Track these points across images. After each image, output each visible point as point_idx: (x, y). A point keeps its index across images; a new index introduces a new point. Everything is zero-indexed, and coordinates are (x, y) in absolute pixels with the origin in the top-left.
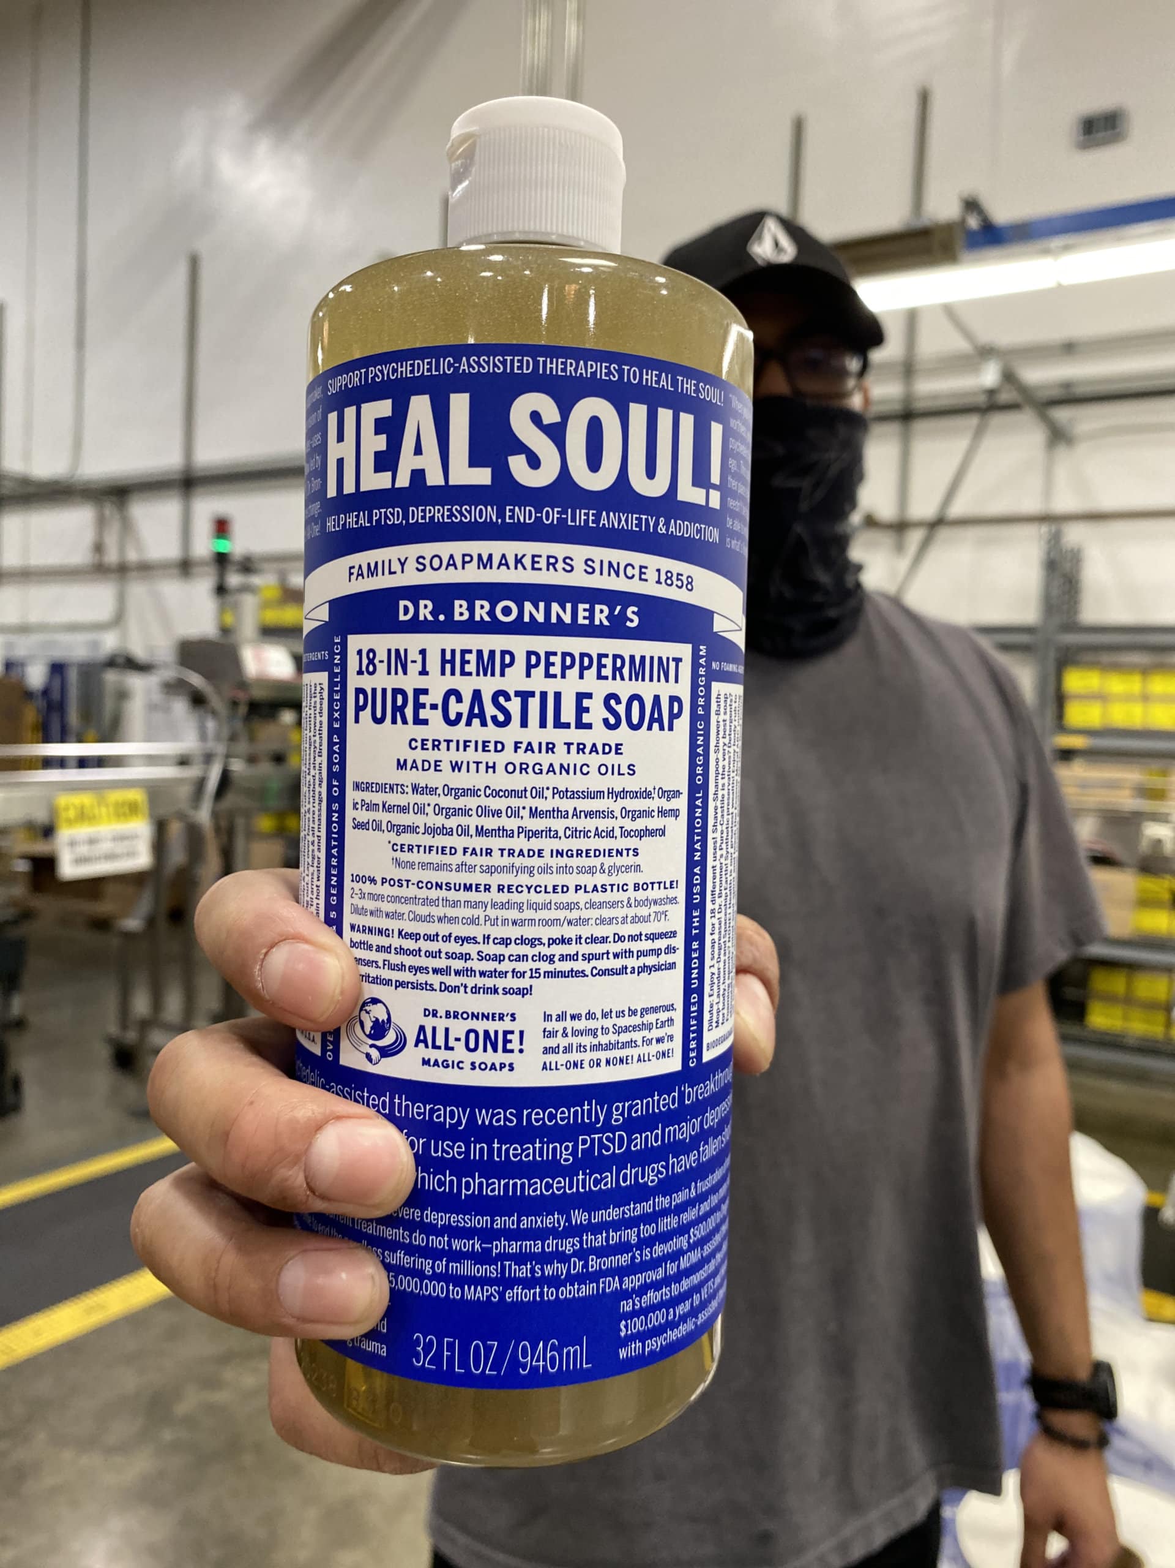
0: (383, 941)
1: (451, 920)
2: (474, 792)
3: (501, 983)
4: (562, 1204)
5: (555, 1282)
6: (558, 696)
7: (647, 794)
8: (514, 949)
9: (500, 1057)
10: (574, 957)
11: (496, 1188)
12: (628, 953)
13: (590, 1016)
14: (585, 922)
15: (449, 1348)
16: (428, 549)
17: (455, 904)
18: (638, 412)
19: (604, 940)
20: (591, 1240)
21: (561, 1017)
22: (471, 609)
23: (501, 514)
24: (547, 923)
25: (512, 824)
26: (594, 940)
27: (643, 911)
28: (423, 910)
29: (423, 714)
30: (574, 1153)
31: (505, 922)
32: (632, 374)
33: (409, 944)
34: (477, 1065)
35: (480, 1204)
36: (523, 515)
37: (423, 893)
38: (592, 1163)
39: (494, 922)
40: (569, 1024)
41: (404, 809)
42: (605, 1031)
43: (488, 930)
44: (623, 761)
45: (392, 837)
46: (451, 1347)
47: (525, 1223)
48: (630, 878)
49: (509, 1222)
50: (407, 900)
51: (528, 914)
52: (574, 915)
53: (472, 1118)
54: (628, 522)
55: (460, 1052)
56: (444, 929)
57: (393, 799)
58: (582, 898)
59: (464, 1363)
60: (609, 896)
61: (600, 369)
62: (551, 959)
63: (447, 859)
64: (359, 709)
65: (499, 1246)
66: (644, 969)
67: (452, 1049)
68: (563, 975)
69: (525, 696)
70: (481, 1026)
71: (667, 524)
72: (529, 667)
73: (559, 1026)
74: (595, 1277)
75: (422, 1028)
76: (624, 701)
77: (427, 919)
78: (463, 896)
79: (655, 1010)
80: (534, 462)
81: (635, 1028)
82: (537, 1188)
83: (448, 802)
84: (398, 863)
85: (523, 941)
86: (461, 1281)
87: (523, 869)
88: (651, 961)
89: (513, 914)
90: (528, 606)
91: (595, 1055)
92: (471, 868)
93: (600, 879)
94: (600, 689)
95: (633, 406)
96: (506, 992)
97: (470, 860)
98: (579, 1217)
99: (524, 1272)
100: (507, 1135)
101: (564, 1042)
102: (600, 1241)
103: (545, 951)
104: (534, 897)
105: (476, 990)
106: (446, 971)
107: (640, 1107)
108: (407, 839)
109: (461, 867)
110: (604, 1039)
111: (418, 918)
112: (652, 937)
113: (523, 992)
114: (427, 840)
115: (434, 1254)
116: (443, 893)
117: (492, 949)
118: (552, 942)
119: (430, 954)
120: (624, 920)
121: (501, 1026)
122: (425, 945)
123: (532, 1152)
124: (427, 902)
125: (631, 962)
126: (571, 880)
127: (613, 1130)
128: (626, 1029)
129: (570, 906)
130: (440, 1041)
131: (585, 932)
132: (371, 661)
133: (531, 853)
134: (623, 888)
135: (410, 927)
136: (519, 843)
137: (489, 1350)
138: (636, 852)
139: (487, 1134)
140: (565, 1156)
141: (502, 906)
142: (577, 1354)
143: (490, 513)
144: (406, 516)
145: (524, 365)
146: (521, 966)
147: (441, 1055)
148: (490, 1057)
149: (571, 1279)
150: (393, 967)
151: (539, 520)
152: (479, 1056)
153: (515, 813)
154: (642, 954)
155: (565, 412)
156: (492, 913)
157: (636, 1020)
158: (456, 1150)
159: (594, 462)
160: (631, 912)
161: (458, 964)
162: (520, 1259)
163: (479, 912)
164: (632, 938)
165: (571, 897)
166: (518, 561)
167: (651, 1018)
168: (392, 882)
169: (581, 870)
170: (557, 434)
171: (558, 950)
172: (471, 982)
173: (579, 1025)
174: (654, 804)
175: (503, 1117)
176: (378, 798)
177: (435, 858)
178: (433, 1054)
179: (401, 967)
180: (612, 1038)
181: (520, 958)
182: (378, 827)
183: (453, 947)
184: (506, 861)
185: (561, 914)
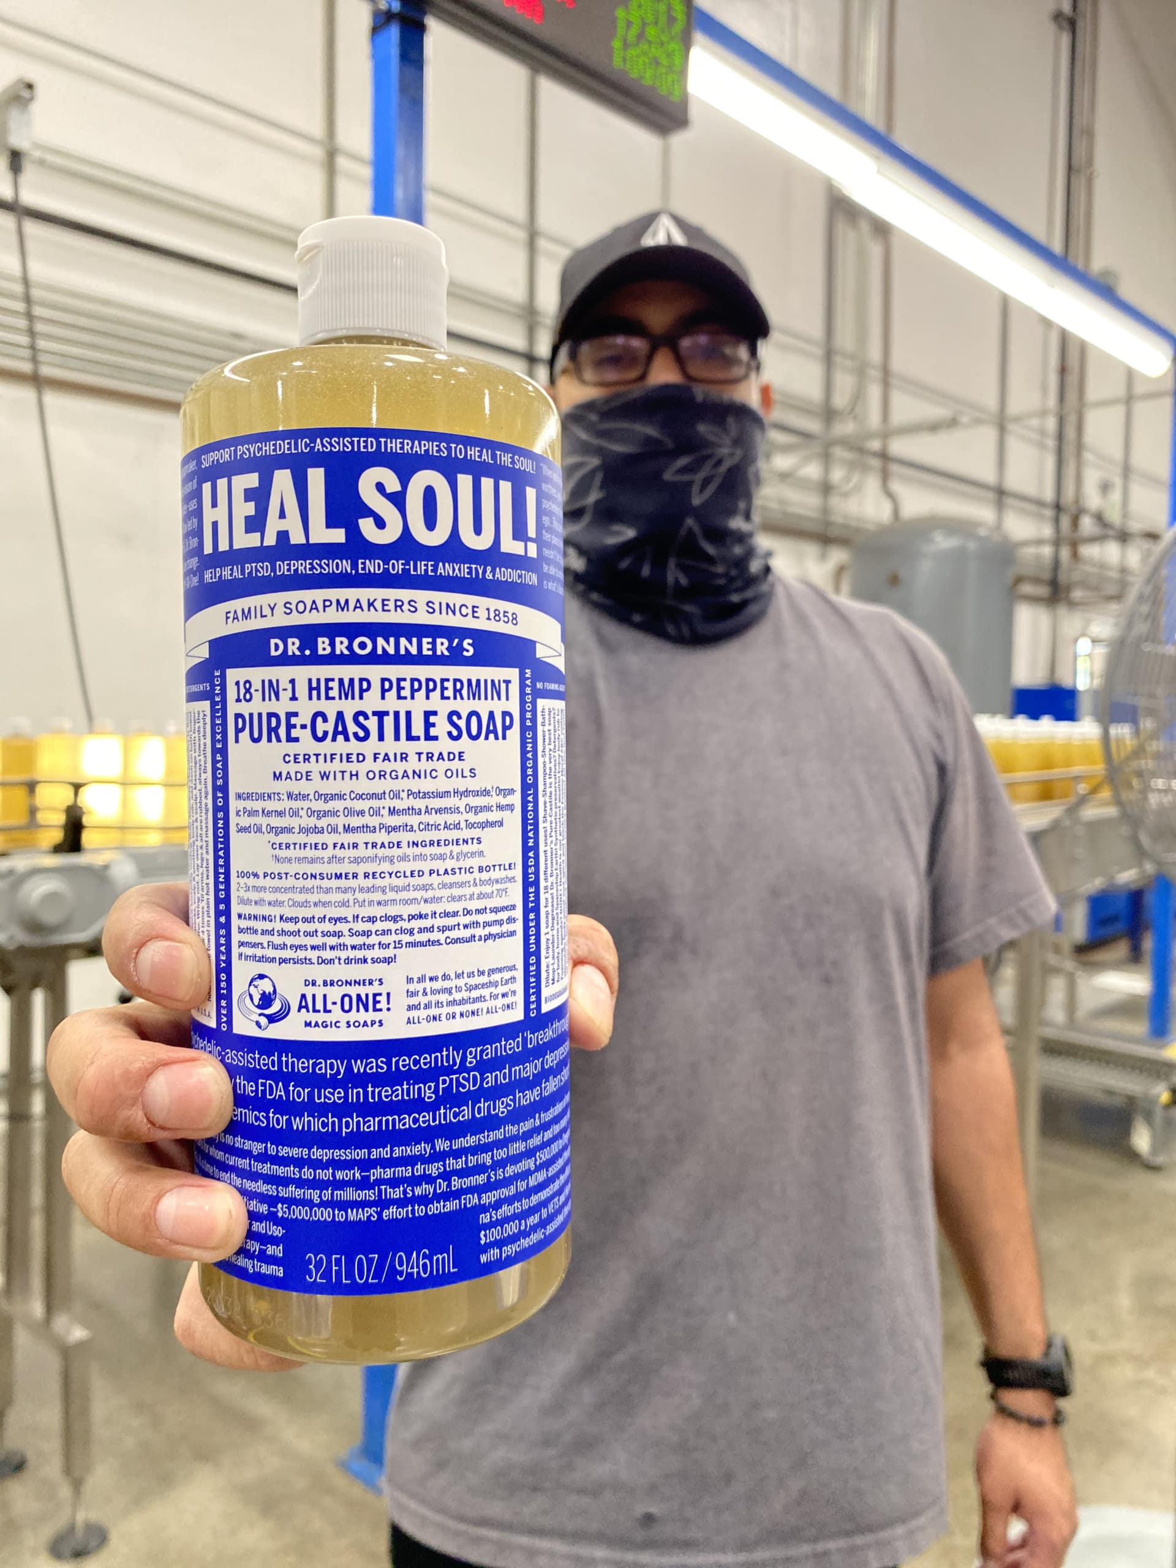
0: (268, 926)
1: (325, 904)
2: (341, 797)
3: (369, 954)
4: (428, 1135)
5: (424, 1200)
6: (408, 714)
7: (486, 793)
8: (380, 926)
9: (371, 1015)
10: (430, 929)
11: (372, 1124)
12: (476, 924)
13: (445, 977)
14: (439, 900)
15: (337, 1264)
16: (294, 596)
17: (328, 891)
18: (465, 481)
19: (455, 914)
20: (452, 1164)
21: (421, 980)
22: (332, 644)
23: (354, 566)
24: (406, 902)
25: (374, 821)
26: (447, 914)
27: (487, 889)
28: (300, 898)
29: (294, 733)
30: (436, 1092)
31: (371, 903)
32: (458, 451)
33: (290, 927)
34: (351, 1023)
35: (358, 1140)
36: (373, 566)
37: (301, 883)
38: (451, 1099)
39: (362, 904)
40: (428, 985)
41: (280, 814)
42: (459, 989)
43: (357, 910)
44: (465, 766)
45: (272, 837)
46: (338, 1262)
47: (398, 1152)
48: (475, 862)
49: (384, 1153)
50: (286, 890)
51: (390, 895)
52: (429, 894)
53: (349, 1068)
54: (461, 570)
55: (337, 1014)
56: (319, 912)
57: (270, 805)
58: (435, 880)
59: (350, 1275)
60: (458, 878)
61: (432, 448)
62: (411, 932)
63: (320, 853)
64: (238, 731)
65: (376, 1173)
66: (489, 936)
67: (330, 1011)
68: (422, 944)
69: (381, 715)
70: (353, 991)
71: (493, 571)
72: (384, 691)
73: (420, 987)
74: (457, 1194)
75: (303, 996)
76: (464, 716)
77: (305, 904)
78: (335, 883)
79: (500, 970)
80: (380, 523)
81: (483, 986)
82: (407, 1122)
83: (319, 805)
84: (277, 859)
85: (387, 918)
86: (344, 1206)
87: (384, 859)
88: (495, 929)
89: (378, 896)
90: (380, 641)
91: (450, 1010)
92: (341, 860)
93: (450, 864)
94: (444, 708)
95: (460, 477)
96: (374, 961)
97: (339, 853)
98: (442, 1145)
99: (397, 1193)
100: (378, 1080)
101: (424, 1000)
102: (460, 1164)
103: (406, 925)
104: (395, 881)
105: (348, 961)
106: (323, 947)
107: (490, 1051)
108: (284, 838)
109: (331, 860)
110: (458, 996)
111: (296, 904)
112: (495, 910)
113: (388, 961)
114: (302, 838)
115: (320, 1185)
116: (317, 882)
117: (361, 926)
118: (412, 917)
119: (308, 934)
120: (472, 897)
121: (371, 990)
122: (303, 927)
123: (401, 1092)
124: (303, 890)
125: (479, 932)
126: (426, 866)
127: (468, 1071)
128: (476, 987)
129: (425, 888)
130: (319, 1005)
131: (439, 908)
132: (248, 691)
133: (391, 845)
134: (470, 870)
135: (289, 913)
136: (381, 837)
137: (370, 1261)
138: (479, 841)
139: (361, 1080)
140: (428, 1095)
141: (369, 890)
142: (445, 1261)
143: (346, 566)
144: (274, 569)
145: (370, 445)
146: (385, 939)
147: (321, 1017)
148: (362, 1016)
149: (438, 1197)
150: (275, 947)
151: (386, 570)
152: (353, 1016)
153: (377, 812)
154: (487, 924)
155: (404, 483)
156: (360, 896)
157: (484, 979)
158: (336, 1096)
159: (431, 522)
160: (477, 890)
161: (333, 941)
162: (394, 1183)
163: (349, 896)
164: (478, 911)
165: (426, 879)
166: (371, 604)
167: (496, 977)
168: (272, 875)
169: (434, 857)
170: (398, 500)
171: (416, 924)
172: (343, 955)
173: (437, 985)
174: (493, 800)
175: (376, 1065)
176: (258, 805)
177: (309, 853)
178: (312, 1017)
179: (284, 946)
180: (465, 994)
181: (384, 932)
182: (259, 830)
183: (328, 927)
184: (370, 852)
185: (418, 895)
